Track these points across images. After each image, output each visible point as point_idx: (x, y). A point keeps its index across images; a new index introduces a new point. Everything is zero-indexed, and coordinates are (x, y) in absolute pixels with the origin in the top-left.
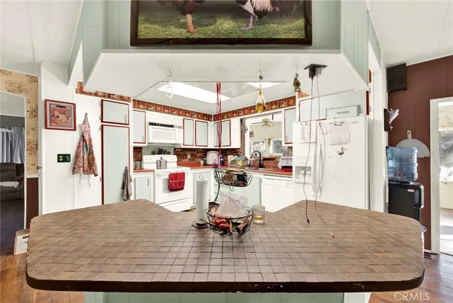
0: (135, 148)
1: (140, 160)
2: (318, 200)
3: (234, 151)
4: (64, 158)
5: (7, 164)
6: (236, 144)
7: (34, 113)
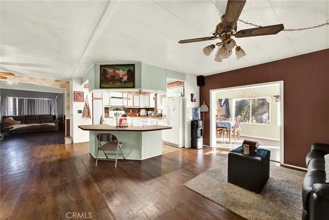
0: (105, 108)
1: (108, 113)
2: (158, 124)
3: (152, 109)
4: (80, 112)
5: (49, 115)
6: (152, 106)
7: (68, 95)
